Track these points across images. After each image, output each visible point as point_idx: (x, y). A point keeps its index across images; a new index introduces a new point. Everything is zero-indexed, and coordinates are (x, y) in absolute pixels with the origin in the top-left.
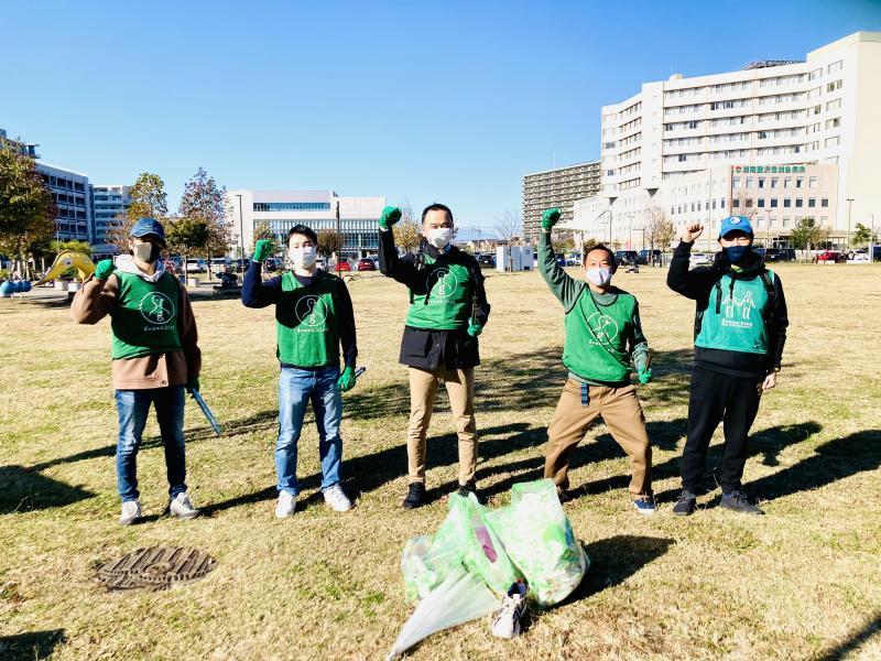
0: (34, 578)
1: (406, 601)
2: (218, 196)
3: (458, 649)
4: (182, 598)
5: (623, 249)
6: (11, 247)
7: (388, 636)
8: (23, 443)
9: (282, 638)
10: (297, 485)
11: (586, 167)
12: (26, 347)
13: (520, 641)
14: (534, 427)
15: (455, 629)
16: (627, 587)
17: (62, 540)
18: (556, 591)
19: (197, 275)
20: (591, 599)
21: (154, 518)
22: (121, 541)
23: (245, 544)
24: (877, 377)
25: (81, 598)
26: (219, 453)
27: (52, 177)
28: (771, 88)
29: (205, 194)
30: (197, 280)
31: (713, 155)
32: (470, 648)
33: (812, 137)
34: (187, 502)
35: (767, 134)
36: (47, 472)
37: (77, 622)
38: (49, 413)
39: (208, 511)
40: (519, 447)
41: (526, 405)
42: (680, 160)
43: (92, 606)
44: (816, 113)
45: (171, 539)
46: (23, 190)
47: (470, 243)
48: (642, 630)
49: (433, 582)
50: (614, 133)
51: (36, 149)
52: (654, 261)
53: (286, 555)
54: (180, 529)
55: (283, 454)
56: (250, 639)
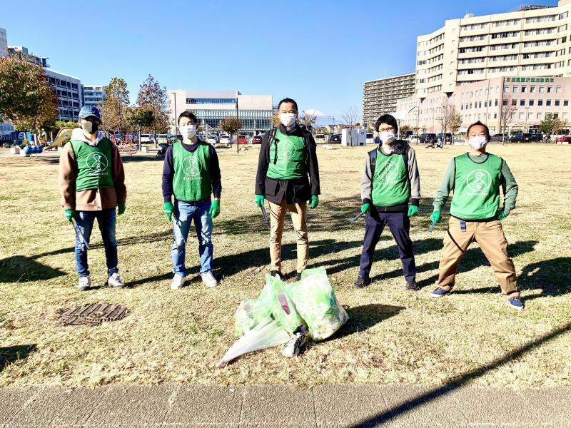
0: (23, 317)
1: (236, 335)
2: (161, 93)
3: (260, 361)
4: (106, 330)
5: (428, 132)
6: (30, 125)
7: (220, 353)
8: (26, 243)
9: (160, 353)
10: (185, 271)
11: (406, 77)
12: (35, 187)
13: (297, 359)
14: (338, 241)
15: (261, 351)
16: (368, 333)
17: (43, 297)
18: (324, 332)
19: (148, 145)
20: (346, 338)
21: (97, 288)
22: (76, 299)
23: (148, 303)
24: (567, 216)
25: (49, 328)
26: (142, 252)
27: (57, 80)
28: (533, 25)
29: (153, 92)
30: (147, 147)
31: (491, 70)
32: (267, 361)
33: (560, 58)
34: (118, 279)
35: (529, 56)
36: (39, 260)
37: (44, 341)
38: (44, 226)
39: (131, 285)
40: (326, 253)
41: (337, 228)
42: (469, 73)
43: (55, 333)
44: (563, 42)
45: (106, 299)
46: (35, 88)
47: (327, 127)
48: (371, 355)
49: (252, 325)
50: (425, 54)
51: (47, 61)
52: (446, 141)
53: (171, 309)
54: (112, 294)
55: (176, 252)
56: (142, 353)
